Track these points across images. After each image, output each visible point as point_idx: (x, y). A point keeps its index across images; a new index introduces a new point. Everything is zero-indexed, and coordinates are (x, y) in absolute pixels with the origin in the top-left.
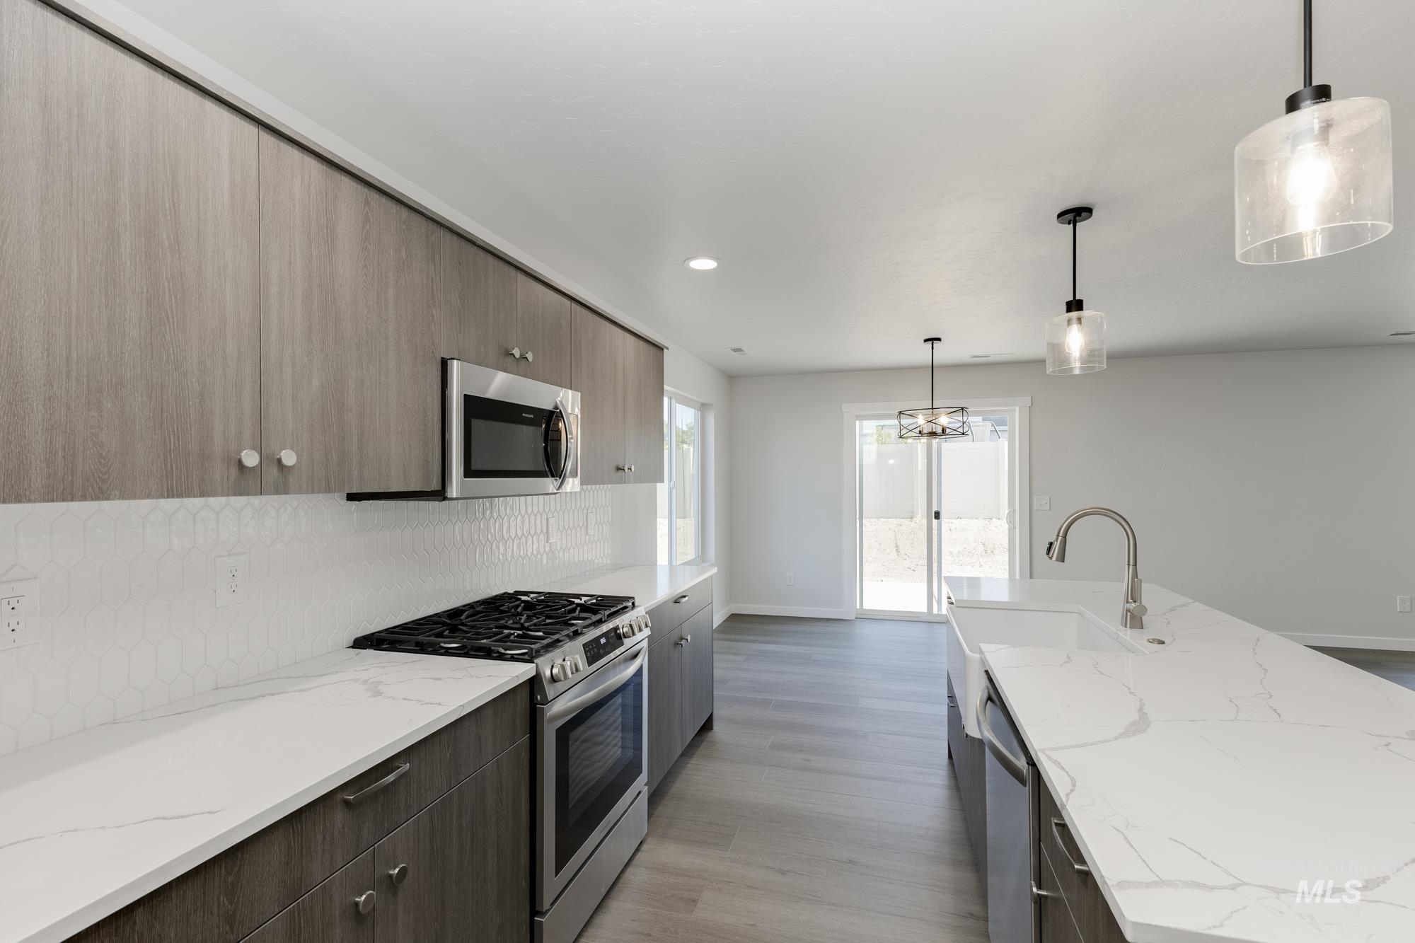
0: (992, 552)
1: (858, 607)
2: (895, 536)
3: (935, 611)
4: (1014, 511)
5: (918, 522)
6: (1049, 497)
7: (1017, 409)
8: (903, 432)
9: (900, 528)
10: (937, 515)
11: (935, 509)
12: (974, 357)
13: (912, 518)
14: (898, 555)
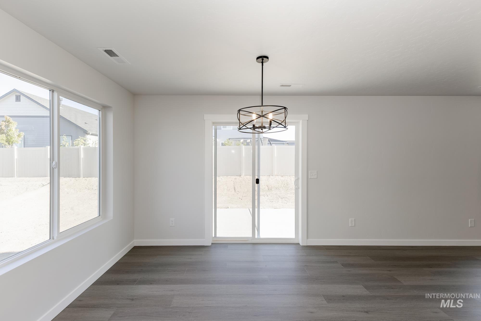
0: (271, 189)
1: (213, 236)
2: (234, 184)
3: (256, 237)
4: (298, 179)
5: (242, 177)
6: (316, 171)
7: (301, 121)
8: (241, 127)
9: (236, 180)
10: (258, 181)
11: (257, 177)
12: (282, 86)
13: (240, 176)
14: (235, 192)
